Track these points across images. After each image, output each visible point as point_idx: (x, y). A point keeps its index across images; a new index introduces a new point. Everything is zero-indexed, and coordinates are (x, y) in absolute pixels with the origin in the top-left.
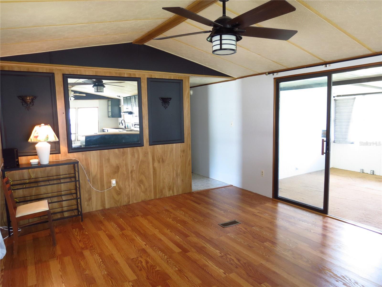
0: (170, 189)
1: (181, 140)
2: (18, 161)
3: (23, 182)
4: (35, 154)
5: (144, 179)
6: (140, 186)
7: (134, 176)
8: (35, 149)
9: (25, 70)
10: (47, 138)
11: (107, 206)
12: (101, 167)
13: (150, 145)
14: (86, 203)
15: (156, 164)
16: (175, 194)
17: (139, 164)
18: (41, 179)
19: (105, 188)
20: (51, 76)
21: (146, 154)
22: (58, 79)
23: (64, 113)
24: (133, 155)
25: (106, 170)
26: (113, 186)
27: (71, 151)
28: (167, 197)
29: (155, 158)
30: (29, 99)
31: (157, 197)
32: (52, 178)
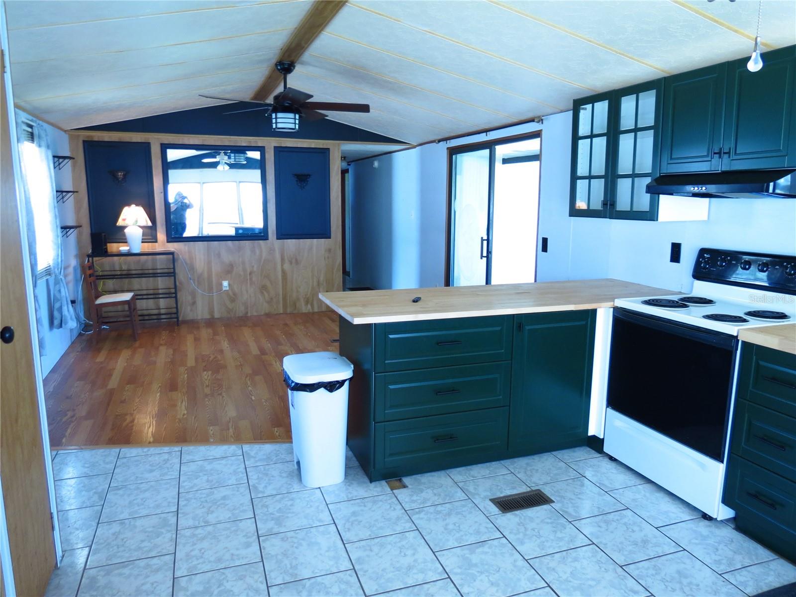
0: (307, 302)
1: (326, 235)
2: (106, 249)
3: (113, 273)
4: (124, 241)
5: (268, 284)
6: (262, 293)
7: (254, 279)
8: (124, 235)
9: (117, 140)
10: (137, 221)
11: (217, 315)
12: (209, 263)
13: (277, 239)
14: (189, 308)
15: (287, 266)
16: (316, 310)
17: (262, 264)
18: (134, 272)
19: (214, 291)
20: (146, 146)
21: (271, 250)
22: (155, 151)
23: (162, 193)
24: (253, 251)
25: (216, 268)
26: (224, 289)
27: (170, 240)
28: (303, 313)
29: (286, 258)
30: (121, 175)
31: (288, 312)
32: (147, 272)
